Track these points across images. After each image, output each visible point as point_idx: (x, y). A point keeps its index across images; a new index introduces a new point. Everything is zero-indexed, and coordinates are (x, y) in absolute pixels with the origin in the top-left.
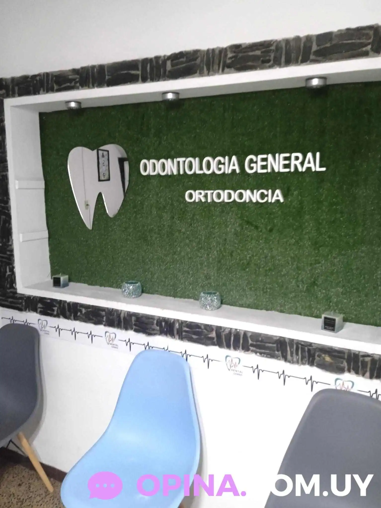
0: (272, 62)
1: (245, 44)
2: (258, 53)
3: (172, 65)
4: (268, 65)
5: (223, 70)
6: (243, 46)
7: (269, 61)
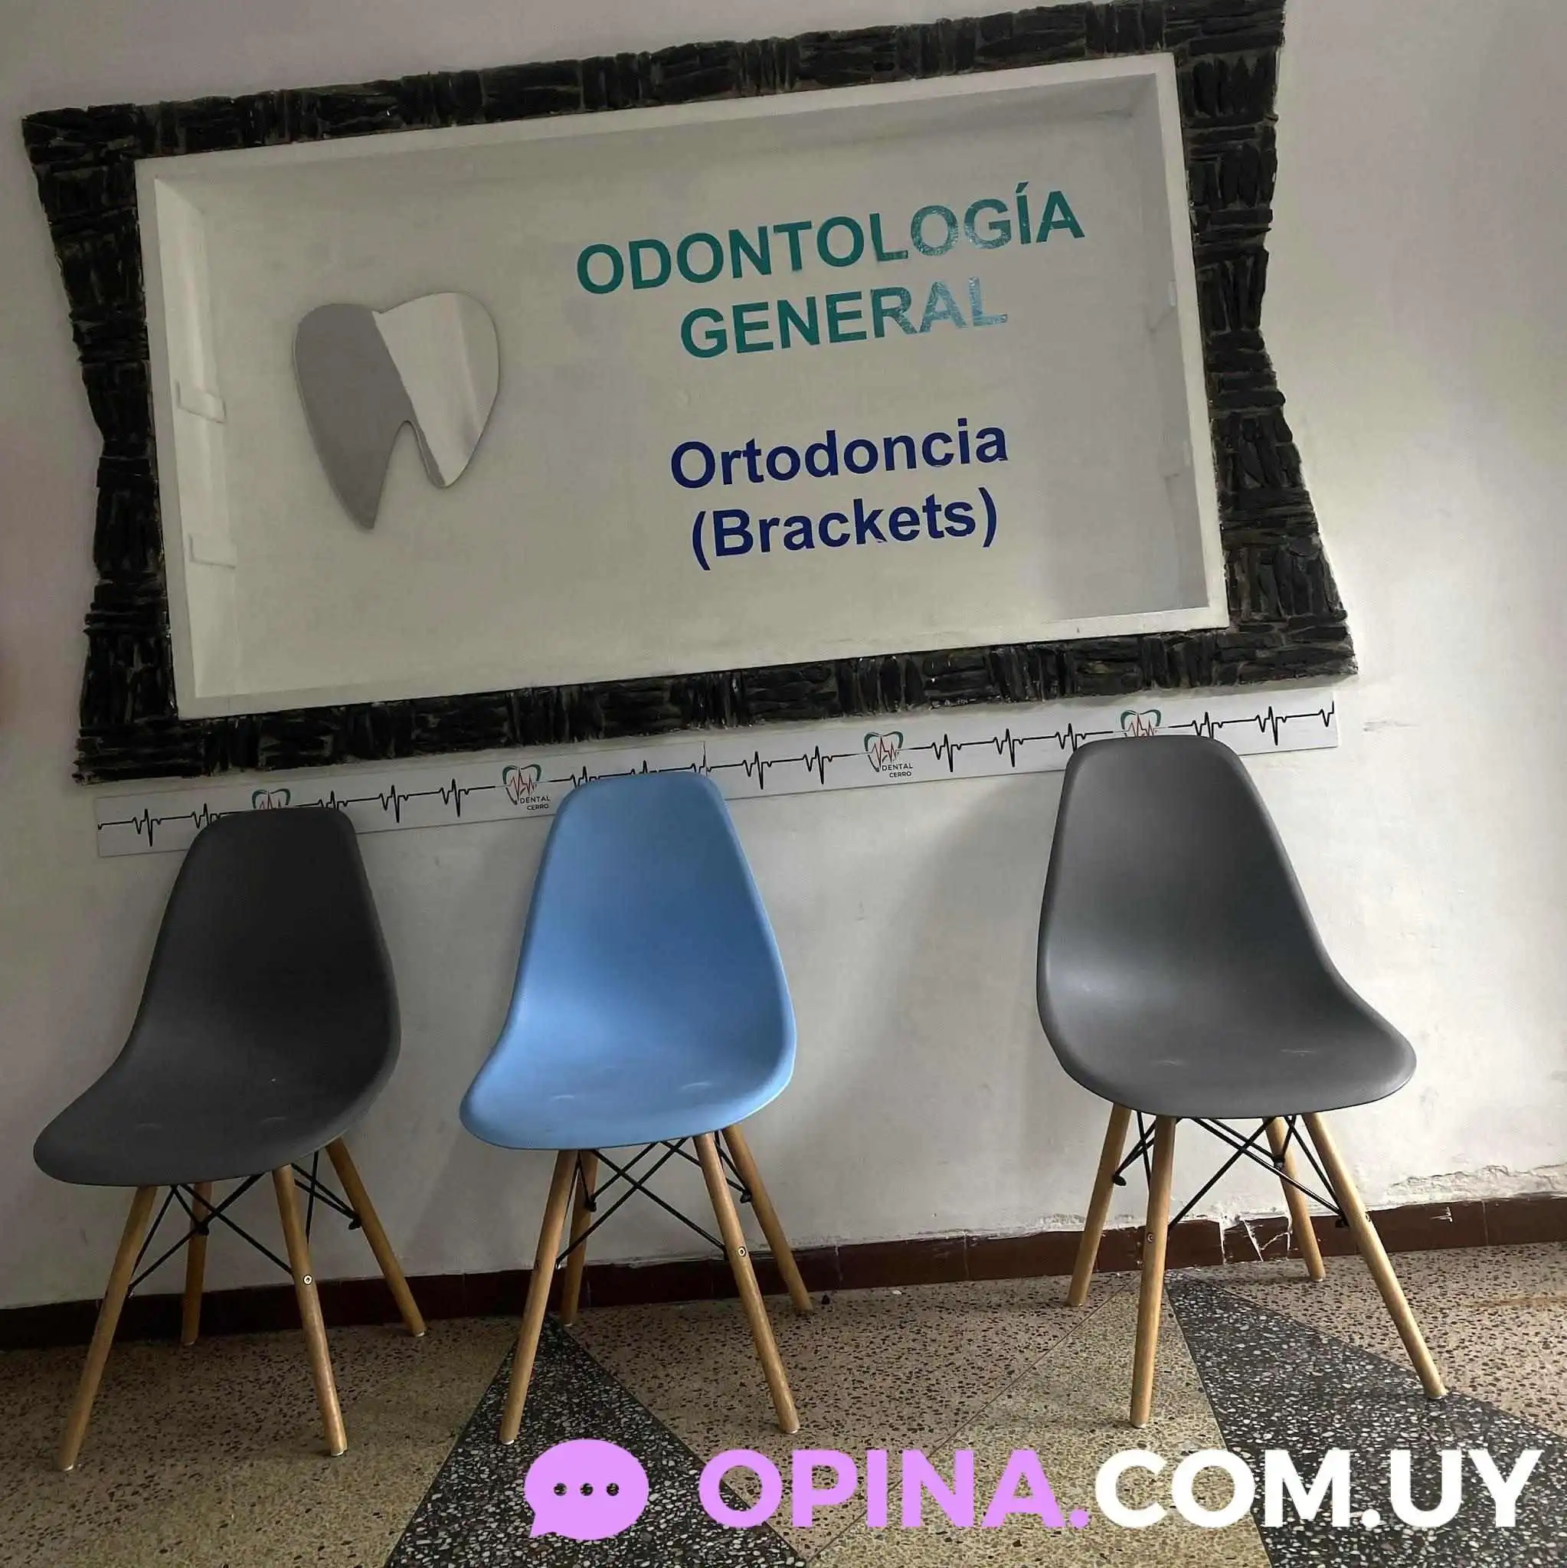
0: (897, 68)
1: (835, 32)
2: (865, 49)
3: (667, 75)
4: (889, 73)
5: (792, 85)
6: (833, 37)
7: (891, 67)
